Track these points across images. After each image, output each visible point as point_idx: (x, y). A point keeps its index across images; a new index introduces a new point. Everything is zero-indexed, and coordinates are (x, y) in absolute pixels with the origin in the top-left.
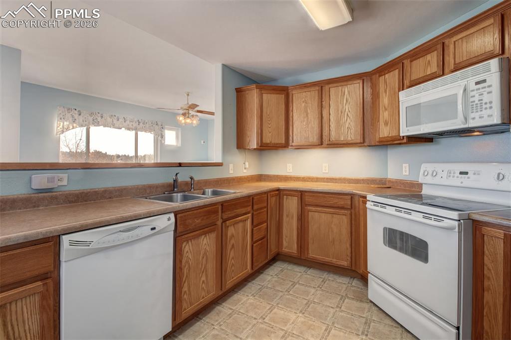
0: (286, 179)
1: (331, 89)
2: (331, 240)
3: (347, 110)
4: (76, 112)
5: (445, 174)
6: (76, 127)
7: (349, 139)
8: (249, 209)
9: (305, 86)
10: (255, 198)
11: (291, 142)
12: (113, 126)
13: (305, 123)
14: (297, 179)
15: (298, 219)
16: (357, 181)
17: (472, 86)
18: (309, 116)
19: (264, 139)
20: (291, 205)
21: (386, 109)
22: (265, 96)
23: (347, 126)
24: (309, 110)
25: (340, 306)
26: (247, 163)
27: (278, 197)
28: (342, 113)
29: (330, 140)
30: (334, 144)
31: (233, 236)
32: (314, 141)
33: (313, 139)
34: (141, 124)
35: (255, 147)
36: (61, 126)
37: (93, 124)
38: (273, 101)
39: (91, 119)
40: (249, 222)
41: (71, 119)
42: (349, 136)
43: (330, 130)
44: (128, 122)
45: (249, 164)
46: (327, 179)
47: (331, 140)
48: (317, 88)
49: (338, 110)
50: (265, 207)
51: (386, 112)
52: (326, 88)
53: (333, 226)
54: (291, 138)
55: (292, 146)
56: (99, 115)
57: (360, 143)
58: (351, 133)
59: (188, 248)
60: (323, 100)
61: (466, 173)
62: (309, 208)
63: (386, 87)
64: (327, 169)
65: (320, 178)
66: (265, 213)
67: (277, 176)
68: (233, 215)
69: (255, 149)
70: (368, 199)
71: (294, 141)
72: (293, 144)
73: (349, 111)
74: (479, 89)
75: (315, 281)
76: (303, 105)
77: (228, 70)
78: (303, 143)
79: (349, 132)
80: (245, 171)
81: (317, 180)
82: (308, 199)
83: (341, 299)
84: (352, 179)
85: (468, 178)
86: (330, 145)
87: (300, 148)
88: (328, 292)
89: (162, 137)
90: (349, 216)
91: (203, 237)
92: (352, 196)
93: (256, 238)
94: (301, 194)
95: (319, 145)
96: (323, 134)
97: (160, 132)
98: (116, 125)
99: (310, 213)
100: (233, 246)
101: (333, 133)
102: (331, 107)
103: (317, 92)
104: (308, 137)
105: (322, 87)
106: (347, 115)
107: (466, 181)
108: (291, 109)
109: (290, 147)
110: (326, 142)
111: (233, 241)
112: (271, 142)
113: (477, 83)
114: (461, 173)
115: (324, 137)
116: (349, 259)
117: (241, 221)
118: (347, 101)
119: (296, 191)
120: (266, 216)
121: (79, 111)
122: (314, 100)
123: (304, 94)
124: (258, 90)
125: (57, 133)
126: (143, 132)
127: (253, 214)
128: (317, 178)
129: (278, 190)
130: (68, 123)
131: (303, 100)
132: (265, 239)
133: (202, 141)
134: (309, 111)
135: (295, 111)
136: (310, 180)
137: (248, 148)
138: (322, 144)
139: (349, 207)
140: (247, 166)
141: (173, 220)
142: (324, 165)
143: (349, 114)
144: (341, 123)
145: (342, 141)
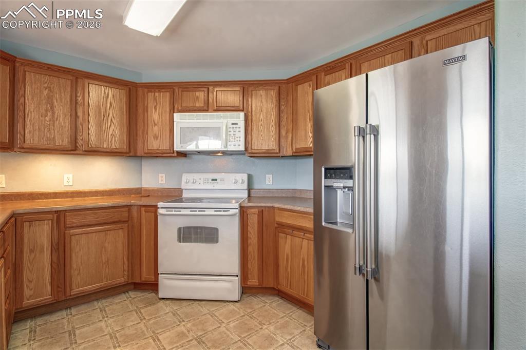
1: (90, 85)
2: (104, 261)
3: (111, 115)
5: (201, 181)
7: (113, 146)
9: (48, 68)
11: (20, 141)
13: (47, 119)
14: (18, 197)
15: (52, 251)
17: (230, 125)
18: (56, 111)
20: (39, 235)
21: (155, 124)
23: (111, 133)
24: (55, 101)
25: (142, 318)
28: (104, 117)
29: (88, 146)
30: (94, 151)
32: (65, 144)
33: (62, 141)
42: (113, 144)
43: (89, 134)
46: (72, 193)
47: (90, 146)
48: (69, 77)
49: (100, 113)
51: (156, 127)
52: (83, 82)
53: (106, 244)
54: (20, 137)
55: (23, 148)
57: (126, 153)
58: (115, 140)
61: (216, 180)
62: (72, 231)
63: (155, 104)
64: (71, 181)
65: (60, 193)
70: (158, 206)
71: (27, 141)
72: (25, 145)
73: (114, 117)
74: (233, 128)
75: (93, 315)
76: (46, 92)
79: (113, 139)
81: (55, 195)
82: (69, 220)
83: (137, 313)
84: (106, 191)
85: (218, 183)
86: (88, 151)
87: (34, 151)
88: (118, 316)
92: (130, 207)
95: (71, 151)
96: (78, 136)
99: (73, 237)
101: (93, 138)
102: (91, 107)
104: (54, 139)
105: (77, 78)
106: (111, 120)
107: (217, 186)
108: (21, 92)
109: (17, 150)
110: (82, 147)
113: (233, 124)
114: (213, 180)
115: (79, 141)
118: (111, 105)
119: (49, 212)
123: (47, 77)
129: (14, 215)
131: (46, 85)
134: (55, 104)
135: (28, 96)
138: (76, 150)
142: (66, 176)
143: (113, 121)
144: (104, 128)
145: (105, 148)
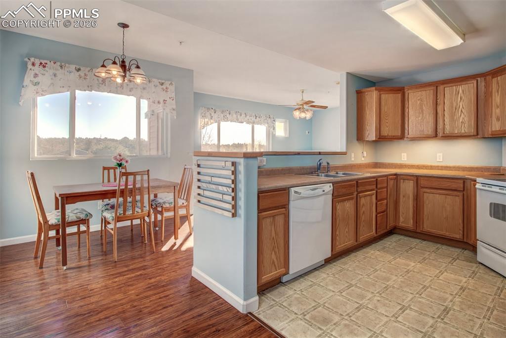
0: (401, 166)
1: (445, 89)
2: (444, 217)
3: (461, 107)
4: (213, 111)
6: (213, 123)
7: (463, 131)
8: (374, 187)
9: (420, 87)
10: (379, 179)
11: (406, 134)
12: (237, 121)
13: (420, 118)
14: (412, 167)
15: (414, 200)
16: (471, 169)
18: (424, 112)
19: (382, 133)
20: (408, 188)
21: (498, 107)
22: (383, 96)
23: (461, 121)
24: (424, 106)
26: (365, 153)
27: (396, 181)
28: (456, 109)
29: (444, 133)
30: (448, 136)
31: (363, 205)
32: (429, 133)
33: (428, 131)
34: (257, 118)
35: (374, 139)
36: (203, 123)
37: (224, 120)
38: (390, 100)
39: (222, 115)
40: (374, 197)
41: (209, 117)
43: (444, 124)
44: (248, 117)
45: (366, 153)
46: (442, 167)
48: (432, 88)
49: (453, 107)
50: (385, 188)
51: (498, 109)
52: (441, 88)
54: (406, 131)
55: (407, 138)
56: (228, 112)
57: (474, 136)
58: (464, 126)
59: (339, 206)
60: (438, 98)
62: (424, 190)
63: (498, 88)
64: (441, 158)
65: (434, 166)
66: (386, 192)
67: (392, 164)
68: (364, 190)
69: (374, 141)
70: (478, 182)
71: (410, 134)
72: (409, 136)
73: (463, 108)
75: (430, 248)
76: (419, 102)
77: (351, 77)
78: (418, 134)
79: (463, 126)
80: (363, 159)
81: (432, 167)
82: (422, 182)
86: (444, 137)
87: (414, 139)
89: (274, 129)
90: (461, 197)
91: (347, 201)
92: (464, 180)
93: (379, 210)
94: (417, 178)
95: (434, 137)
96: (438, 127)
97: (272, 124)
98: (240, 120)
99: (425, 194)
100: (364, 212)
101: (447, 127)
102: (446, 104)
103: (432, 91)
104: (423, 130)
105: (437, 87)
106: (461, 111)
108: (407, 106)
109: (405, 139)
110: (440, 134)
111: (364, 209)
112: (388, 135)
115: (438, 130)
116: (461, 232)
117: (369, 195)
118: (461, 98)
119: (412, 176)
120: (386, 194)
121: (215, 110)
122: (429, 98)
123: (420, 93)
124: (377, 91)
125: (200, 128)
126: (259, 125)
127: (377, 192)
128: (431, 166)
129: (396, 175)
130: (207, 120)
131: (419, 98)
132: (385, 213)
133: (307, 132)
134: (424, 108)
135: (410, 107)
136: (424, 168)
137: (368, 140)
138: (436, 137)
139: (462, 189)
140: (365, 155)
141: (332, 188)
142: (438, 155)
143: (463, 111)
144: (455, 118)
145: (456, 134)
